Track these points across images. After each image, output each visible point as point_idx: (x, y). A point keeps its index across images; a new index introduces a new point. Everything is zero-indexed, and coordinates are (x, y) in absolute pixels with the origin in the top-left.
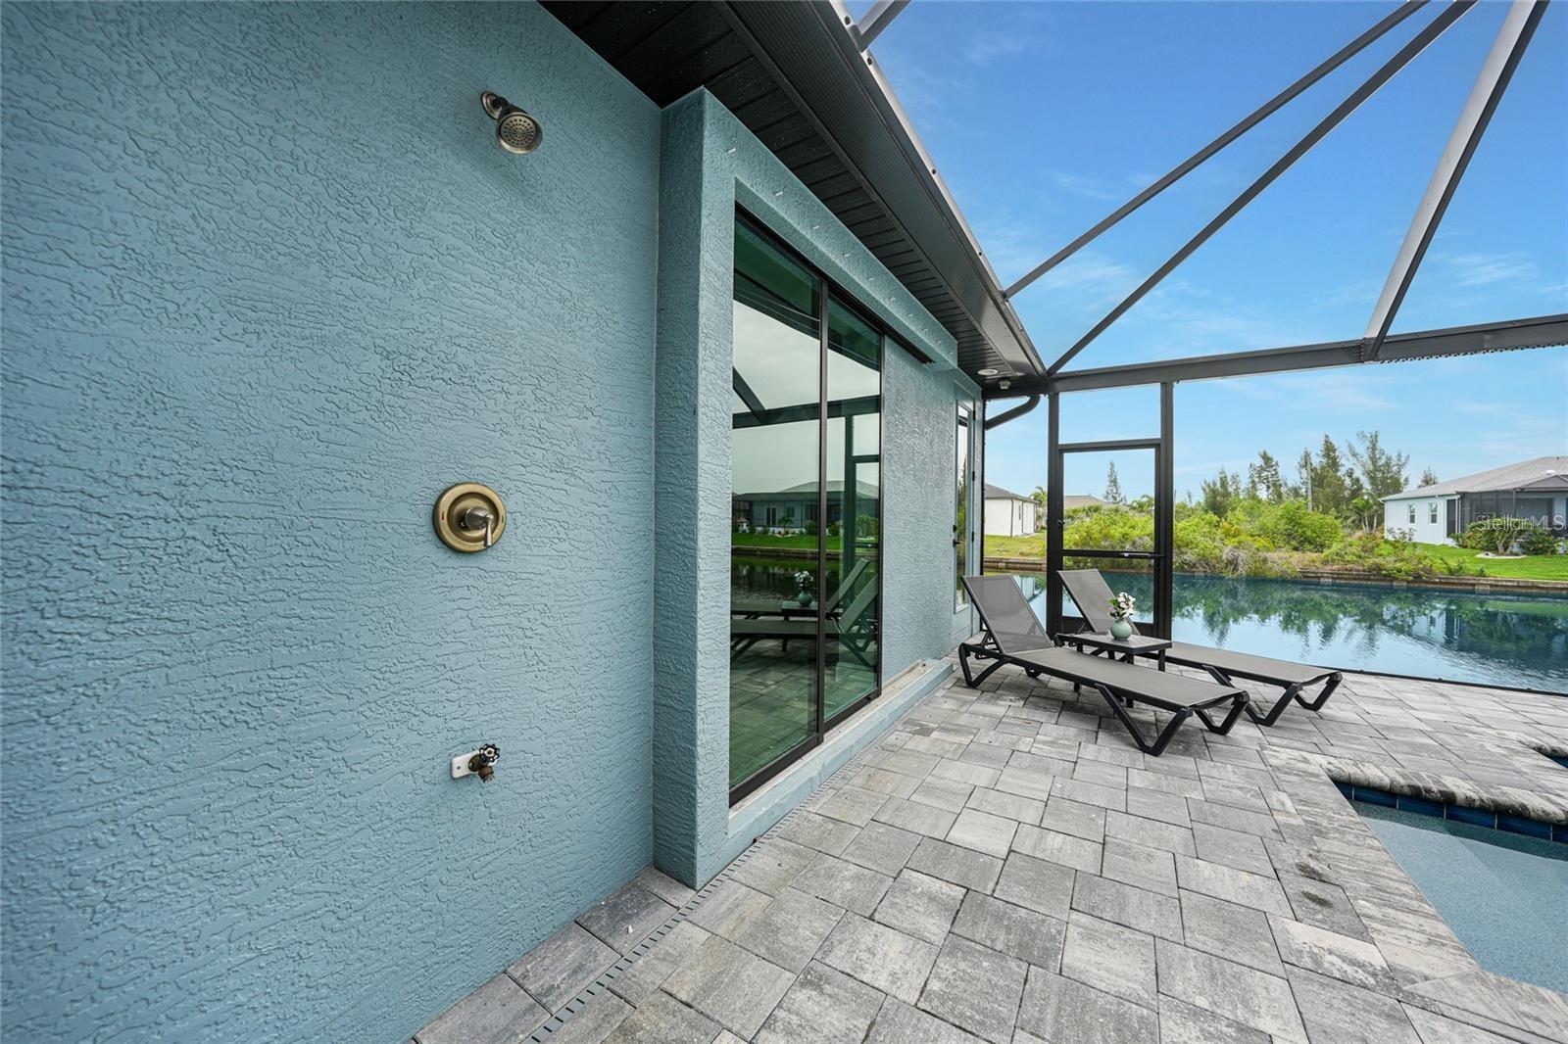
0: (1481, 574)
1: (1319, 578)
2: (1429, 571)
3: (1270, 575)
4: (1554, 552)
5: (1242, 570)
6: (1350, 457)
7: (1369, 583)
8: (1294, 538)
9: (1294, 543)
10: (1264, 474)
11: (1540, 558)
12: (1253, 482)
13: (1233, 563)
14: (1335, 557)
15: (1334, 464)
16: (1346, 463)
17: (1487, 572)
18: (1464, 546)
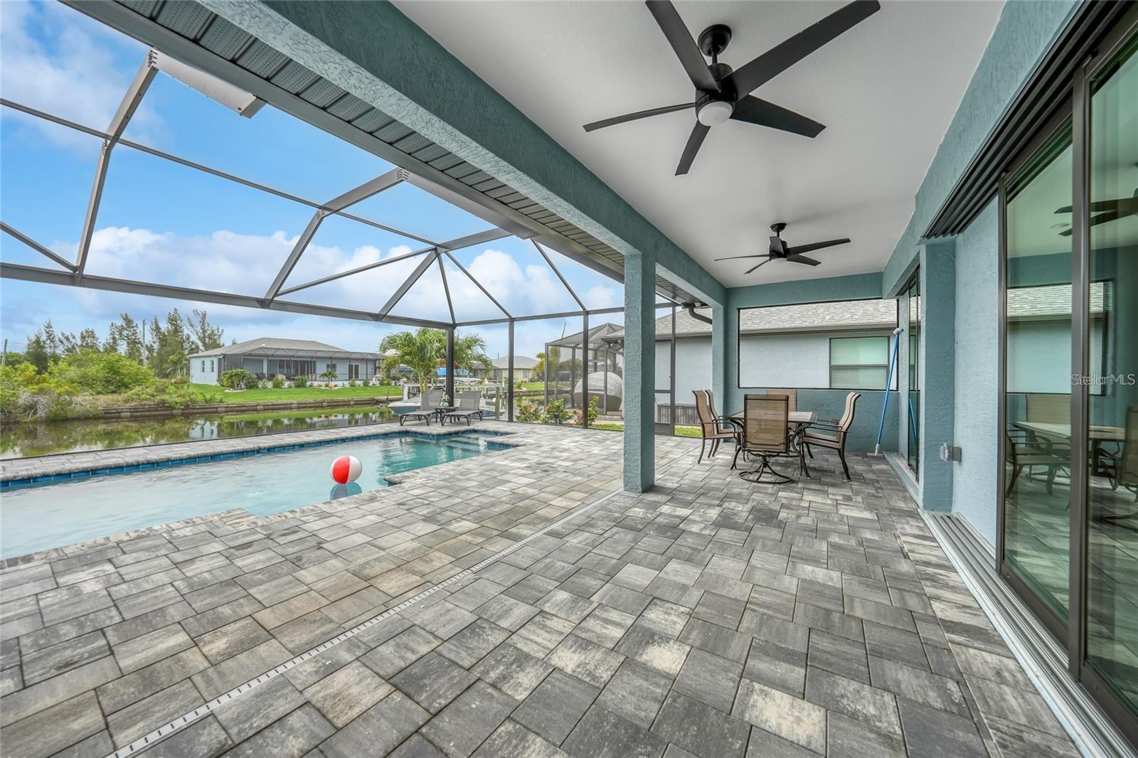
0: (221, 401)
1: (120, 413)
2: (193, 401)
3: (70, 415)
4: (257, 387)
5: (42, 413)
6: (189, 327)
8: (112, 384)
9: (112, 388)
10: (125, 333)
11: (252, 390)
12: (114, 338)
14: (134, 397)
15: (177, 330)
16: (186, 331)
17: (224, 400)
18: (223, 386)
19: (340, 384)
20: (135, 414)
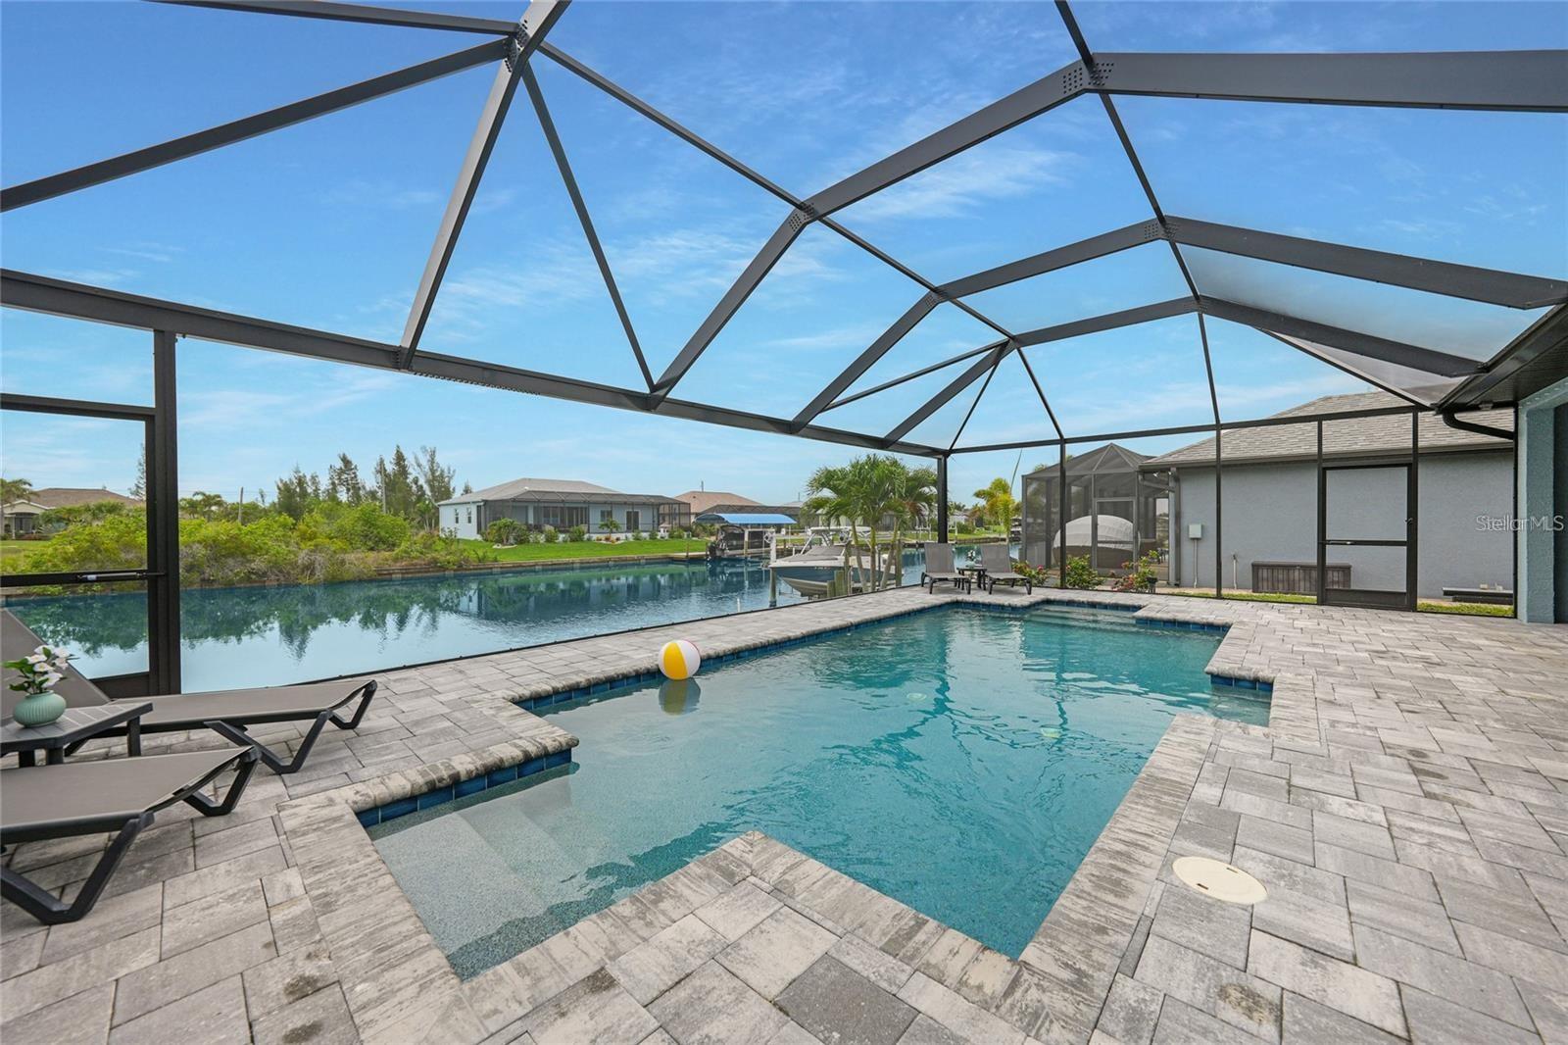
0: (495, 560)
1: (391, 574)
2: (467, 560)
3: (346, 577)
4: (529, 542)
5: (320, 575)
6: (416, 467)
7: (429, 574)
8: (370, 539)
9: (370, 543)
10: (344, 477)
11: (523, 546)
12: (333, 484)
13: (309, 568)
14: (404, 555)
15: (403, 470)
16: (413, 472)
17: (498, 558)
18: (486, 540)
19: (622, 536)
20: (406, 576)
